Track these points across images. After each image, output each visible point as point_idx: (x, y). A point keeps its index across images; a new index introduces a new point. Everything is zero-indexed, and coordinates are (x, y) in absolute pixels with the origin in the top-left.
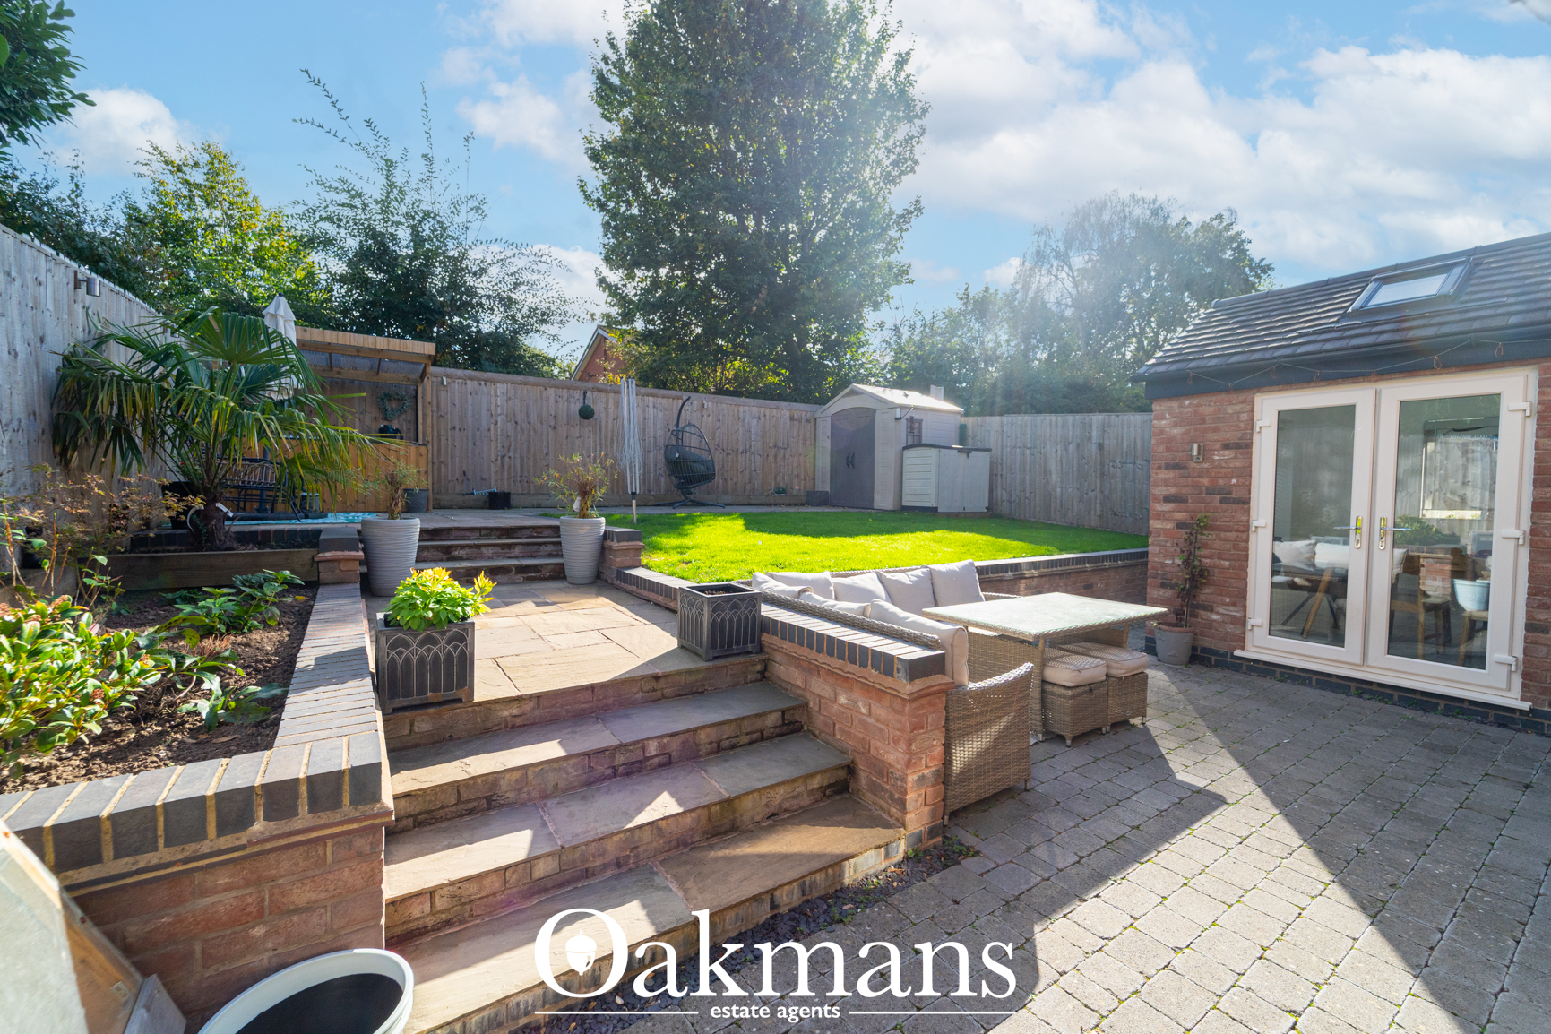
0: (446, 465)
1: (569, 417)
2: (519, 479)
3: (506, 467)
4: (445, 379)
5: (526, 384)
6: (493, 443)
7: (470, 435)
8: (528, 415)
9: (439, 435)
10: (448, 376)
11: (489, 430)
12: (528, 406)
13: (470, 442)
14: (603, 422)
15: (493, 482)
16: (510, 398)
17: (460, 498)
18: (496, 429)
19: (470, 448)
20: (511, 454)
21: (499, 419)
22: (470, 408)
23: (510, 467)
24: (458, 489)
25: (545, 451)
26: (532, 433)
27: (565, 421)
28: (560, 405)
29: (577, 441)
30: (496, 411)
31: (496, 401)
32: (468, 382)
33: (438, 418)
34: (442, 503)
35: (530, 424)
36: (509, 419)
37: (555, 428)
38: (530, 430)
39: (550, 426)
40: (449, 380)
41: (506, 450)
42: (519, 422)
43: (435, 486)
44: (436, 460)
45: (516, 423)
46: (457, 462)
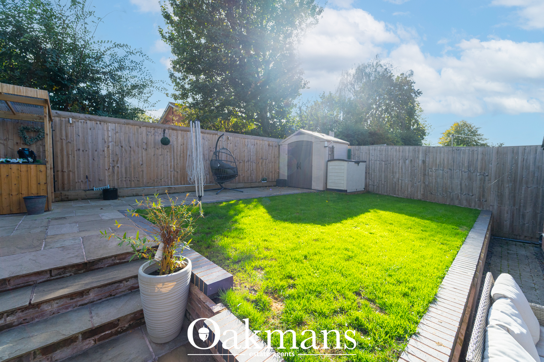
0: (74, 173)
1: (155, 143)
2: (124, 179)
3: (116, 173)
4: (71, 119)
5: (128, 124)
6: (106, 159)
7: (90, 154)
8: (129, 142)
9: (68, 155)
10: (73, 117)
11: (104, 151)
12: (129, 137)
13: (91, 158)
14: (175, 147)
15: (107, 182)
16: (117, 132)
17: (83, 194)
18: (108, 150)
19: (91, 162)
20: (119, 165)
21: (110, 144)
22: (90, 138)
23: (118, 172)
24: (82, 186)
25: (141, 163)
26: (132, 152)
27: (153, 146)
28: (150, 137)
29: (160, 157)
30: (108, 140)
31: (108, 134)
32: (88, 122)
33: (67, 144)
34: (69, 197)
35: (131, 147)
36: (117, 145)
37: (146, 149)
38: (130, 151)
39: (144, 149)
40: (74, 120)
41: (115, 162)
42: (123, 146)
43: (66, 186)
44: (65, 170)
45: (122, 147)
46: (82, 171)
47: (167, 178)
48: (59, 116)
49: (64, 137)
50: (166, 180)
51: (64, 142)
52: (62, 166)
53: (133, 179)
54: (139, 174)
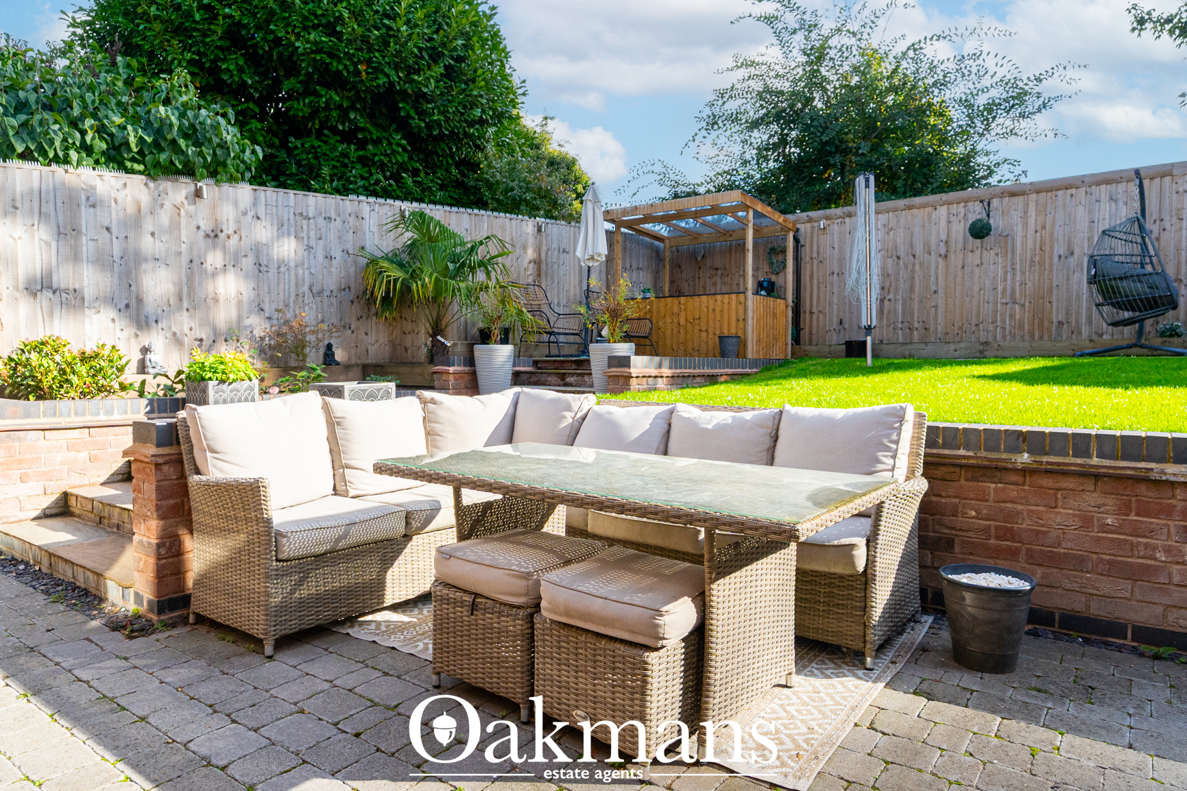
0: (825, 314)
2: (900, 325)
3: (885, 312)
4: (822, 222)
5: (910, 208)
8: (912, 246)
9: (818, 283)
10: (827, 218)
12: (912, 234)
16: (891, 229)
20: (891, 296)
23: (889, 312)
25: (934, 288)
26: (917, 267)
29: (977, 270)
32: (847, 220)
33: (818, 265)
35: (914, 256)
36: (890, 254)
37: (946, 256)
38: (914, 264)
39: (940, 255)
40: (829, 222)
41: (886, 290)
42: (902, 256)
43: (814, 337)
44: (814, 310)
45: (898, 258)
46: (835, 311)
47: (992, 323)
48: (810, 220)
49: (815, 255)
50: (991, 328)
51: (815, 262)
52: (811, 304)
53: (916, 325)
54: (928, 314)
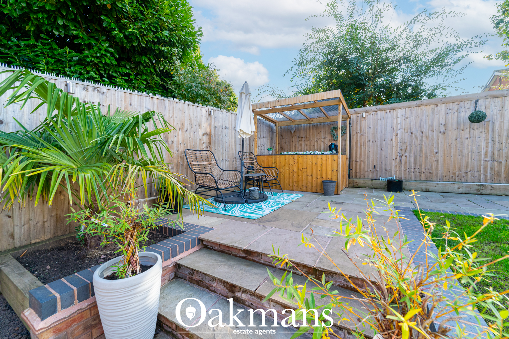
0: (364, 162)
1: (458, 123)
2: (413, 170)
3: (403, 162)
4: (364, 113)
6: (394, 148)
7: (379, 144)
8: (421, 127)
9: (361, 146)
10: (366, 112)
11: (391, 140)
12: (421, 120)
13: (379, 148)
15: (393, 172)
16: (407, 118)
17: (369, 182)
18: (396, 139)
19: (379, 152)
20: (407, 154)
21: (399, 132)
22: (379, 128)
23: (406, 163)
24: (371, 176)
25: (436, 151)
26: (424, 139)
27: (455, 126)
28: (450, 116)
29: (467, 141)
30: (397, 127)
31: (397, 121)
32: (379, 113)
33: (360, 136)
34: (359, 185)
35: (422, 132)
36: (406, 131)
37: (444, 133)
38: (422, 137)
39: (440, 132)
40: (367, 114)
41: (403, 151)
42: (414, 133)
43: (358, 174)
44: (358, 160)
45: (412, 133)
46: (371, 161)
47: (478, 171)
48: (356, 113)
49: (359, 131)
50: (476, 174)
51: (359, 135)
52: (356, 156)
53: (424, 170)
54: (432, 165)
